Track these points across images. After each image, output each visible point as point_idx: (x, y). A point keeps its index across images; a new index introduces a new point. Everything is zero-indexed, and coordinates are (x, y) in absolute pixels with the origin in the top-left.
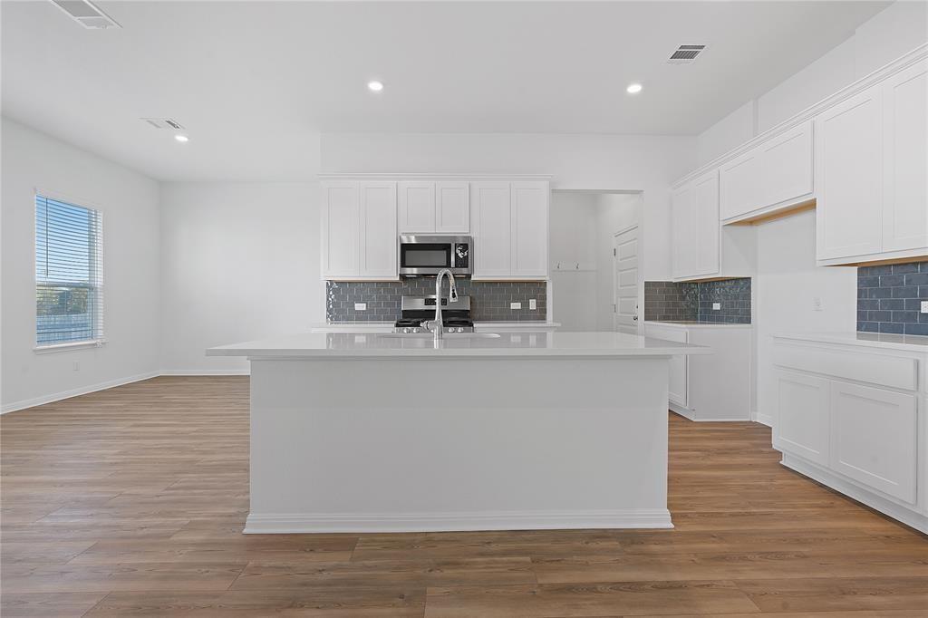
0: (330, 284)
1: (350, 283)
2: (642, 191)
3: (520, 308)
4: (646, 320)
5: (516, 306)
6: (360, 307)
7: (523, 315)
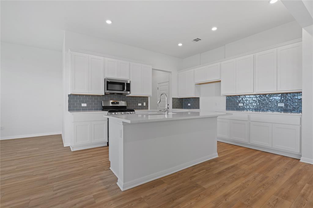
0: (69, 95)
1: (79, 95)
2: (171, 72)
3: (141, 105)
4: (173, 108)
5: (140, 104)
6: (84, 105)
7: (142, 108)
